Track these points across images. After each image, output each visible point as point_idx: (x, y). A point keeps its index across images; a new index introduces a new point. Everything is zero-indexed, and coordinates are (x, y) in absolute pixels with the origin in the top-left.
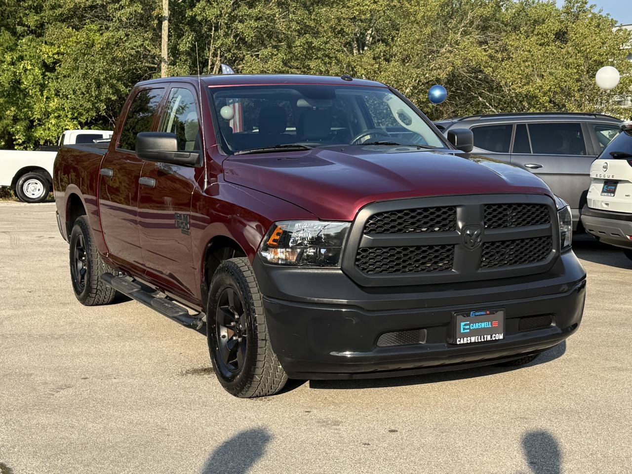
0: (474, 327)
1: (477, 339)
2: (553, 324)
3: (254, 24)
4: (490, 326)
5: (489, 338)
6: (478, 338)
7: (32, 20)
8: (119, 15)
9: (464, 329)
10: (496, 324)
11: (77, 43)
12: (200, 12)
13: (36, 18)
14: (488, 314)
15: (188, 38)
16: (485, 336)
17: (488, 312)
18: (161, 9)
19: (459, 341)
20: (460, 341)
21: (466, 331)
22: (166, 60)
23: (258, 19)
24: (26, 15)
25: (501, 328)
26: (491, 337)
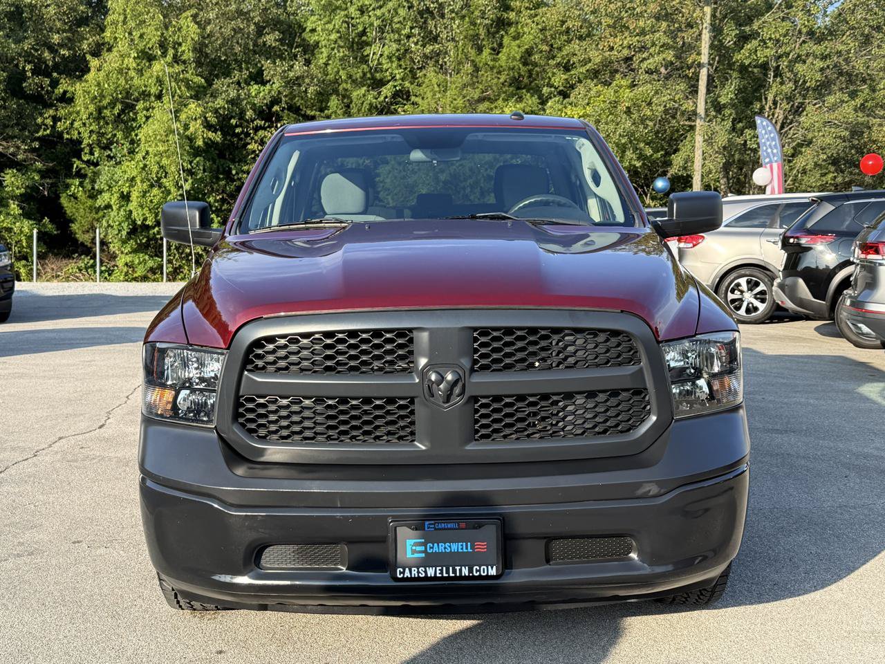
0: (436, 549)
1: (438, 572)
2: (634, 555)
3: (819, 64)
4: (470, 550)
5: (465, 571)
6: (441, 570)
7: (559, 79)
8: (645, 66)
9: (414, 552)
10: (482, 547)
11: (604, 102)
12: (748, 55)
13: (564, 77)
14: (462, 529)
15: (730, 87)
16: (458, 568)
17: (463, 525)
18: (699, 54)
19: (400, 573)
20: (404, 573)
21: (416, 555)
22: (703, 116)
23: (824, 58)
24: (554, 74)
25: (493, 554)
26: (471, 571)
